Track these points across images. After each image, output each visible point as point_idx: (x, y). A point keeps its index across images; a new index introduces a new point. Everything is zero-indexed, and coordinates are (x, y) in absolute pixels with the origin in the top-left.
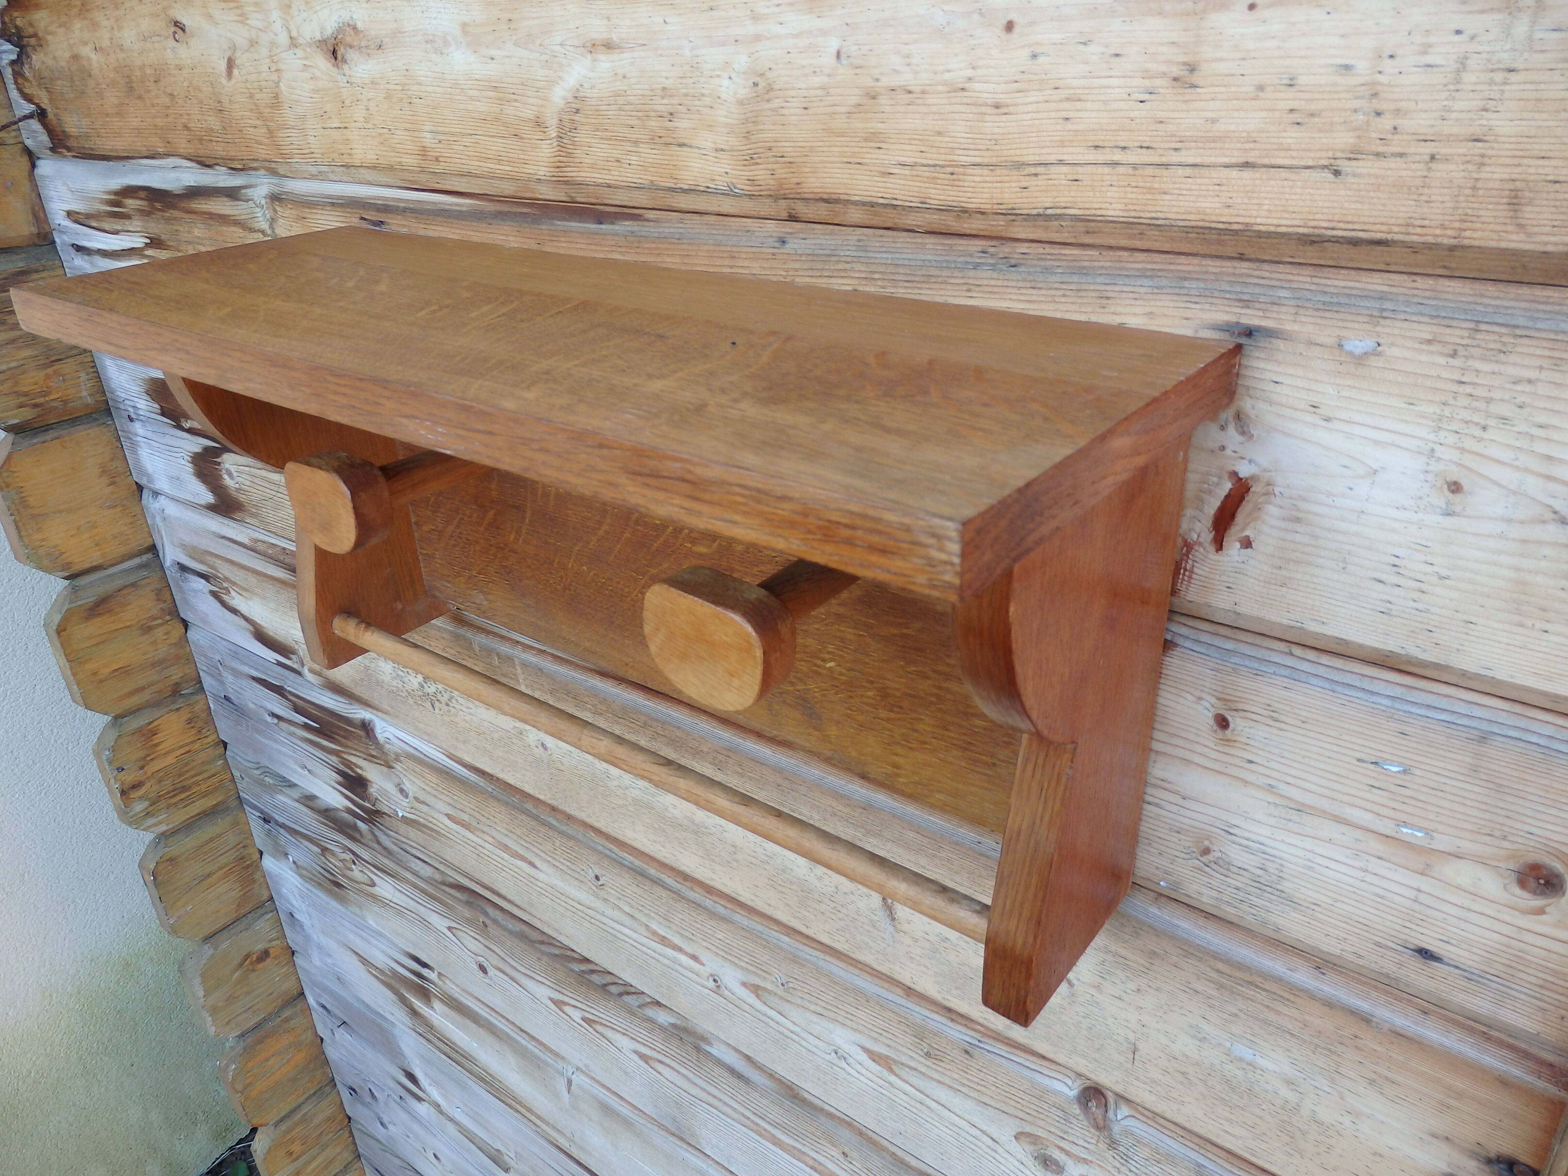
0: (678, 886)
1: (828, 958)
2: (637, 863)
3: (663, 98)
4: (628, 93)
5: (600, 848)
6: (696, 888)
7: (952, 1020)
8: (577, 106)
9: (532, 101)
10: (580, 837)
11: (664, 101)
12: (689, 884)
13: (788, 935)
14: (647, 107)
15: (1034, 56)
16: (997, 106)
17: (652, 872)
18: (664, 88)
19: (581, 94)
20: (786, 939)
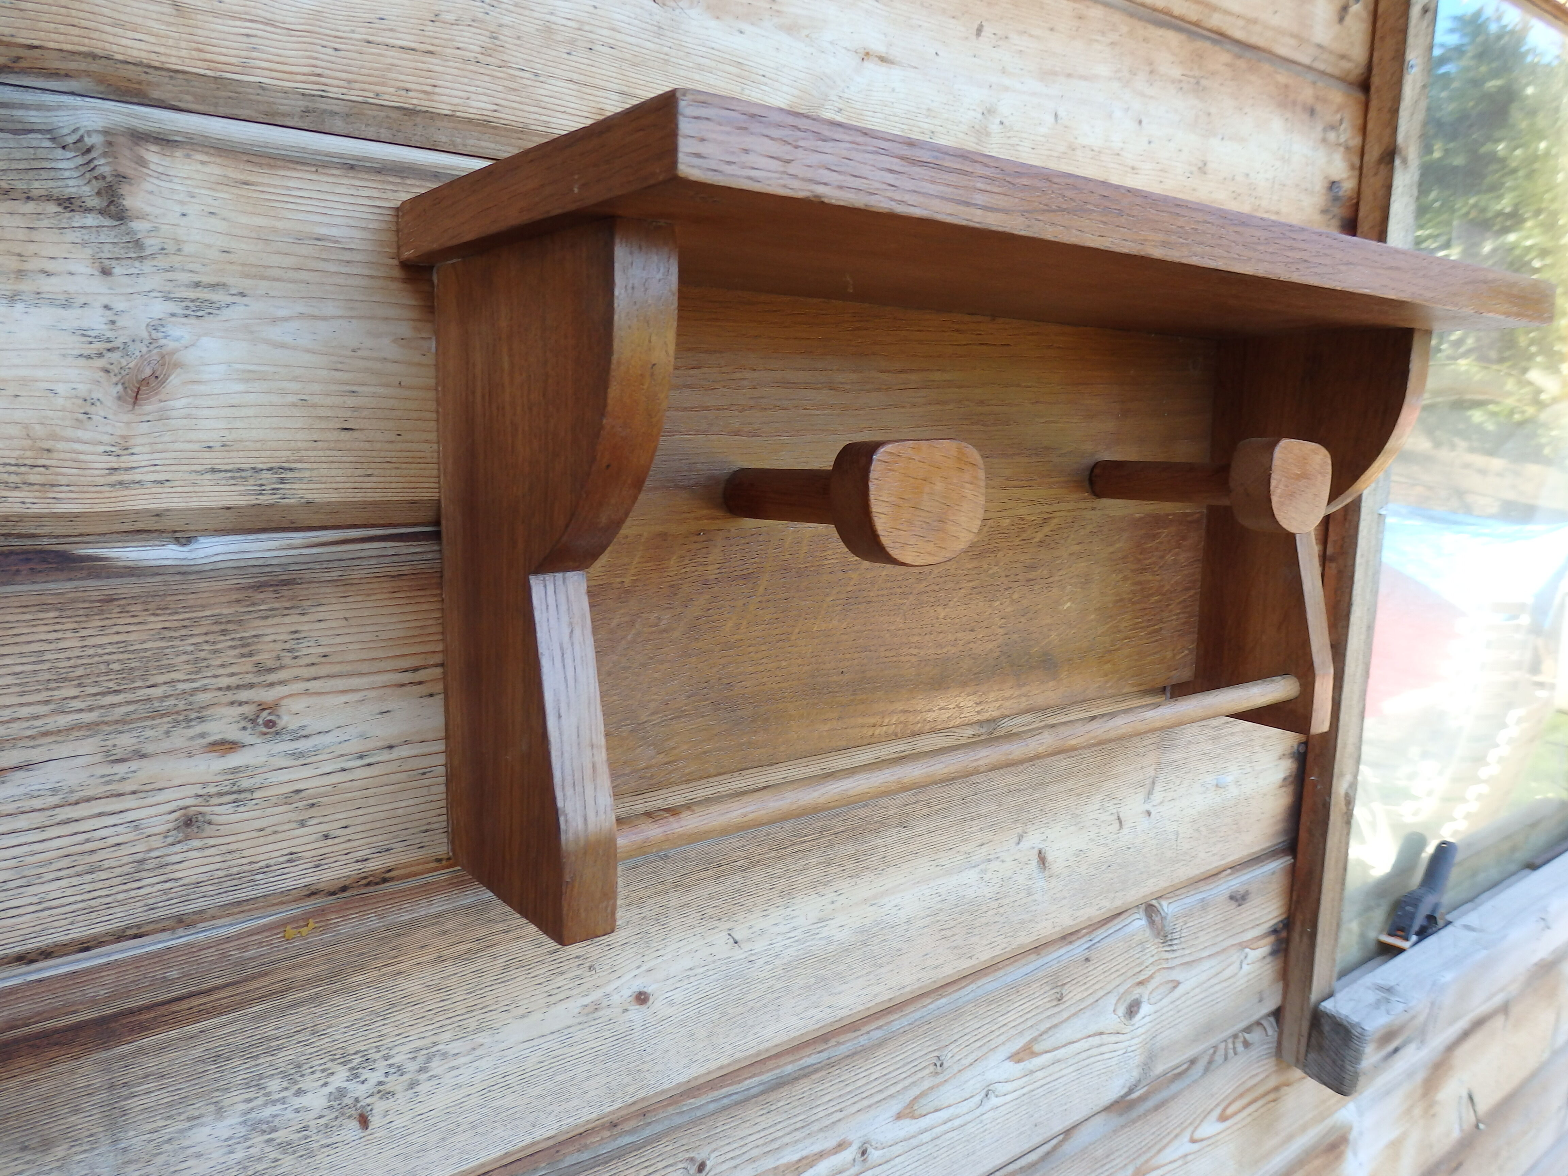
0: (825, 1055)
1: (979, 983)
2: (765, 1077)
3: (927, 117)
4: (895, 105)
5: (712, 1107)
6: (842, 1038)
7: (1070, 943)
8: (841, 106)
9: (785, 88)
10: (678, 1120)
11: (926, 120)
12: (833, 1042)
13: (942, 996)
14: (912, 122)
15: (1150, 142)
16: (1133, 168)
17: (789, 1069)
18: (929, 109)
19: (846, 95)
20: (943, 1001)
